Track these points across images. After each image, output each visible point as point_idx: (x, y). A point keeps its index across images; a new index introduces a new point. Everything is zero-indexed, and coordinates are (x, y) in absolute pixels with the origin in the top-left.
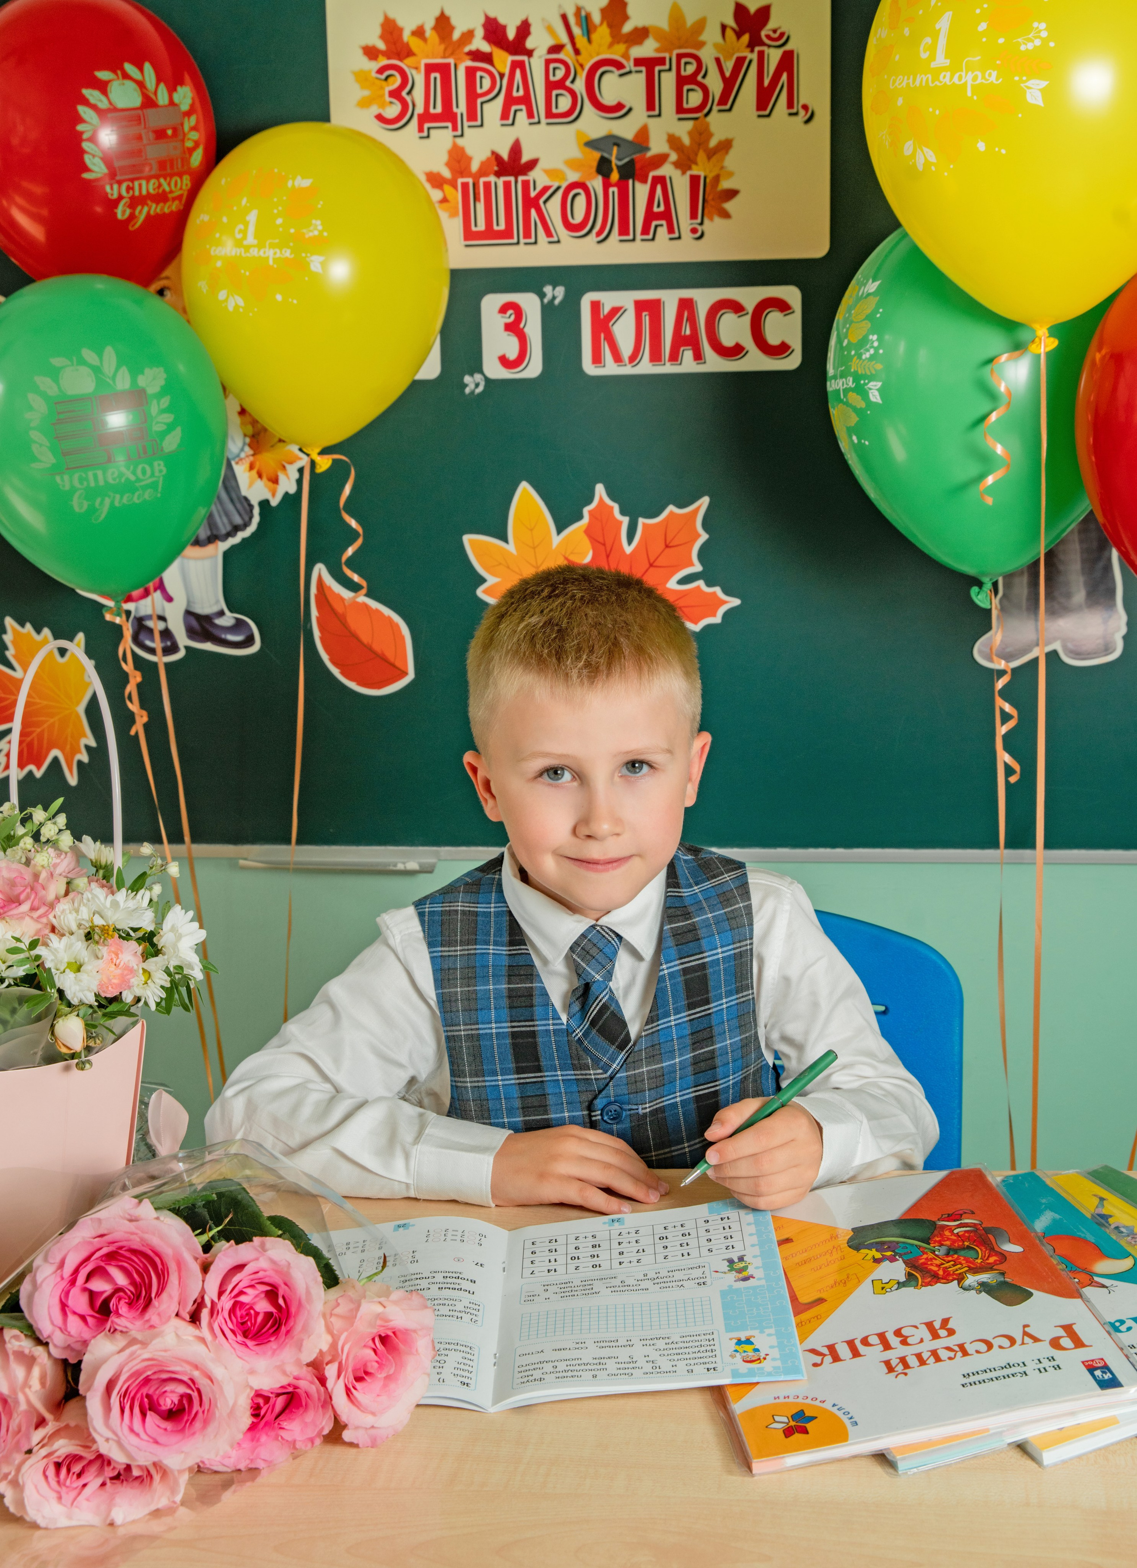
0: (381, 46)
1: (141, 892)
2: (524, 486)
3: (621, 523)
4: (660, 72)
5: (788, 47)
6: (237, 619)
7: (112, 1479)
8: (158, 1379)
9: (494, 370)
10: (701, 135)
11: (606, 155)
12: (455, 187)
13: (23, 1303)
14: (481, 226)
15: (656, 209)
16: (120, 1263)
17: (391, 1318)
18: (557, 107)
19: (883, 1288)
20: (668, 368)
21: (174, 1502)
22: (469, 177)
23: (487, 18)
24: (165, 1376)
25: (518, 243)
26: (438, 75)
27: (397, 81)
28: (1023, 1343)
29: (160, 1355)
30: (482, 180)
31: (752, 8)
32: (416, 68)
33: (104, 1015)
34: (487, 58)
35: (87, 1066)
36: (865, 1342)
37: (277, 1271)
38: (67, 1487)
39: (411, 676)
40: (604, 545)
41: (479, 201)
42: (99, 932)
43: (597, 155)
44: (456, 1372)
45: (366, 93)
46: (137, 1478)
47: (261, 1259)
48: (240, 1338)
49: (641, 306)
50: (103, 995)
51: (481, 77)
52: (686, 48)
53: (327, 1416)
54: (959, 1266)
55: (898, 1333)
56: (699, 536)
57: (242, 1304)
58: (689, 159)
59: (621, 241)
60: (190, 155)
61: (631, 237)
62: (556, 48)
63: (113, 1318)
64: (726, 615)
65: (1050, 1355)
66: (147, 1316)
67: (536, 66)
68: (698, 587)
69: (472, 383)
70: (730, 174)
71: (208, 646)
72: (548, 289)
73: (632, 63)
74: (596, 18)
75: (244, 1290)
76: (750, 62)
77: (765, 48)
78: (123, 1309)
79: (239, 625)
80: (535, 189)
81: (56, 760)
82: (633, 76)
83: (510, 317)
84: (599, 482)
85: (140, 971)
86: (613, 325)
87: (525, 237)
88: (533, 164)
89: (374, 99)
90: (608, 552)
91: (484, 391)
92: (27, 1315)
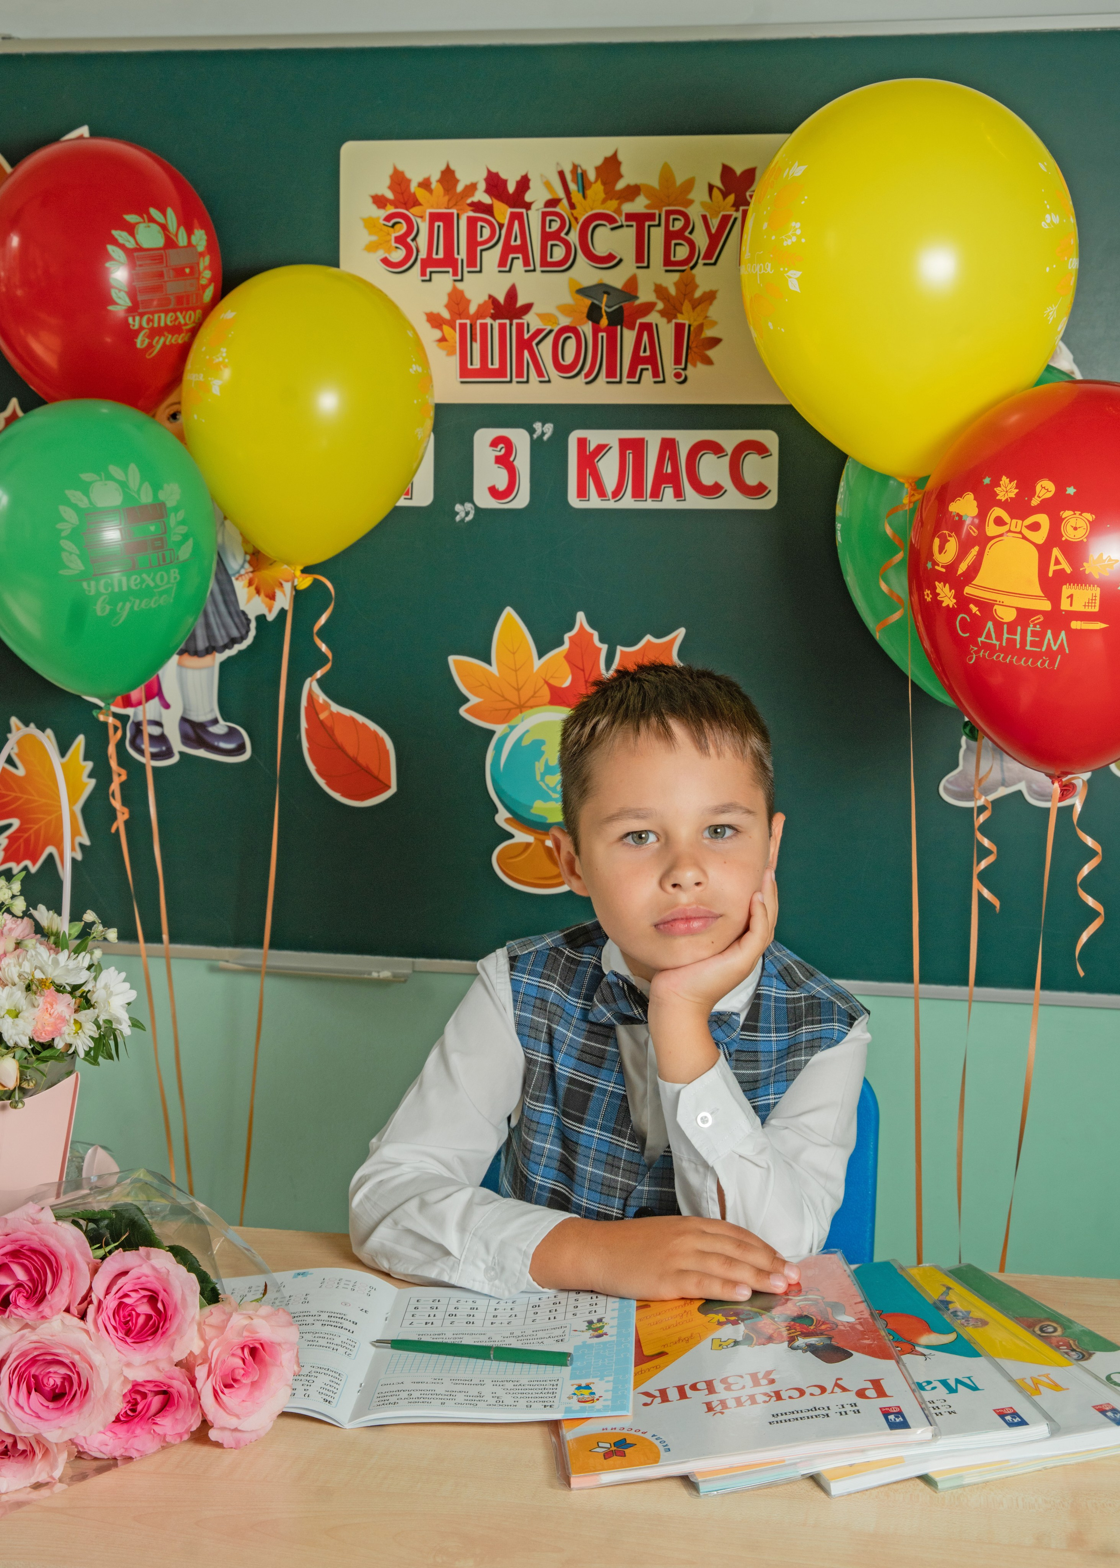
0: (390, 195)
1: (83, 954)
2: (509, 611)
3: (600, 650)
4: (649, 226)
6: (230, 727)
8: (44, 1360)
9: (484, 500)
10: (687, 287)
11: (596, 302)
12: (454, 328)
14: (477, 364)
15: (642, 354)
16: (21, 1260)
17: (259, 1331)
18: (551, 257)
19: (720, 1345)
20: (649, 504)
21: (52, 1477)
22: (467, 319)
23: (489, 172)
24: (49, 1357)
25: (511, 382)
26: (441, 224)
27: (403, 228)
28: (832, 1392)
29: (47, 1339)
30: (479, 322)
31: (738, 172)
32: (421, 217)
33: (38, 1059)
34: (488, 209)
35: (20, 1105)
36: (694, 1387)
37: (157, 1279)
39: (393, 790)
40: (583, 670)
41: (476, 341)
42: (38, 983)
43: (588, 302)
44: (322, 1391)
45: (374, 238)
46: (22, 1452)
47: (144, 1266)
48: (120, 1335)
49: (624, 444)
50: (36, 1040)
51: (482, 227)
52: (675, 205)
53: (196, 1415)
54: (793, 1331)
55: (724, 1381)
57: (125, 1306)
58: (675, 308)
59: (608, 382)
60: (204, 292)
61: (618, 379)
62: (553, 202)
63: (11, 1308)
65: (853, 1402)
66: (40, 1309)
67: (534, 218)
69: (463, 512)
70: (714, 324)
71: (202, 753)
72: (538, 426)
73: (623, 218)
74: (592, 175)
75: (129, 1293)
76: (735, 219)
78: (21, 1302)
79: (231, 734)
80: (528, 332)
81: (51, 856)
82: (625, 229)
83: (500, 451)
84: (580, 610)
85: (72, 1021)
86: (598, 461)
87: (517, 377)
88: (527, 308)
89: (381, 244)
90: (587, 676)
91: (473, 519)
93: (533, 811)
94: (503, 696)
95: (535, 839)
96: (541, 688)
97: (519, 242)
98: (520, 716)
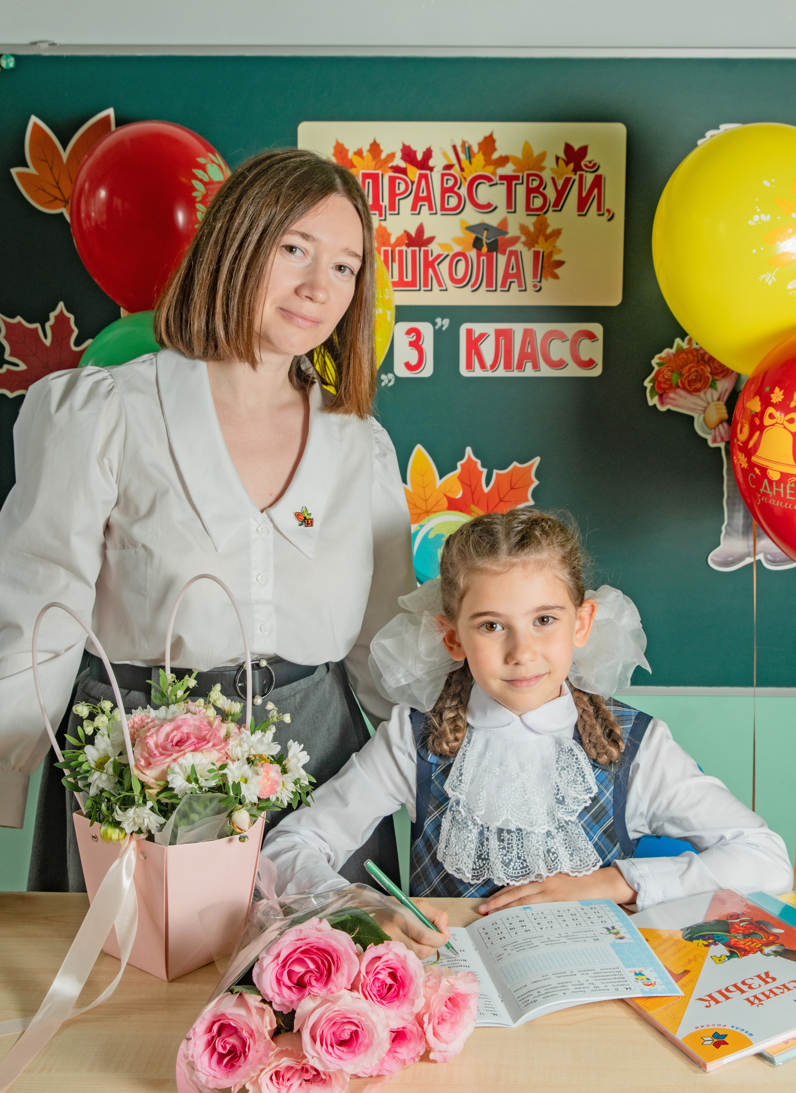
1: (268, 732)
2: (419, 448)
3: (481, 472)
4: (516, 184)
5: (599, 173)
7: (306, 1081)
8: (342, 1022)
9: (401, 371)
10: (541, 226)
11: (479, 236)
13: (255, 979)
14: (396, 278)
15: (510, 271)
16: (312, 956)
17: (457, 987)
18: (448, 204)
19: (719, 960)
20: (516, 373)
22: (389, 246)
23: (404, 146)
24: (345, 1020)
25: (420, 290)
26: (370, 181)
29: (343, 1008)
30: (397, 249)
31: (576, 147)
34: (403, 171)
37: (398, 960)
38: (282, 1085)
40: (470, 486)
41: (395, 262)
42: (259, 759)
43: (473, 236)
46: (322, 1079)
47: (390, 953)
48: (379, 999)
49: (499, 333)
51: (399, 183)
52: (533, 170)
53: (422, 1044)
56: (533, 482)
57: (379, 979)
58: (533, 240)
59: (487, 291)
61: (494, 289)
62: (449, 167)
63: (309, 987)
66: (329, 987)
67: (436, 177)
69: (387, 379)
70: (560, 251)
72: (438, 320)
73: (498, 178)
74: (475, 149)
75: (380, 971)
76: (574, 181)
77: (584, 173)
78: (314, 983)
80: (432, 256)
82: (499, 187)
83: (413, 338)
84: (468, 446)
85: (282, 783)
86: (480, 345)
87: (424, 286)
88: (431, 239)
90: (473, 490)
91: (394, 385)
92: (257, 986)
94: (415, 505)
96: (441, 499)
97: (425, 194)
98: (427, 518)
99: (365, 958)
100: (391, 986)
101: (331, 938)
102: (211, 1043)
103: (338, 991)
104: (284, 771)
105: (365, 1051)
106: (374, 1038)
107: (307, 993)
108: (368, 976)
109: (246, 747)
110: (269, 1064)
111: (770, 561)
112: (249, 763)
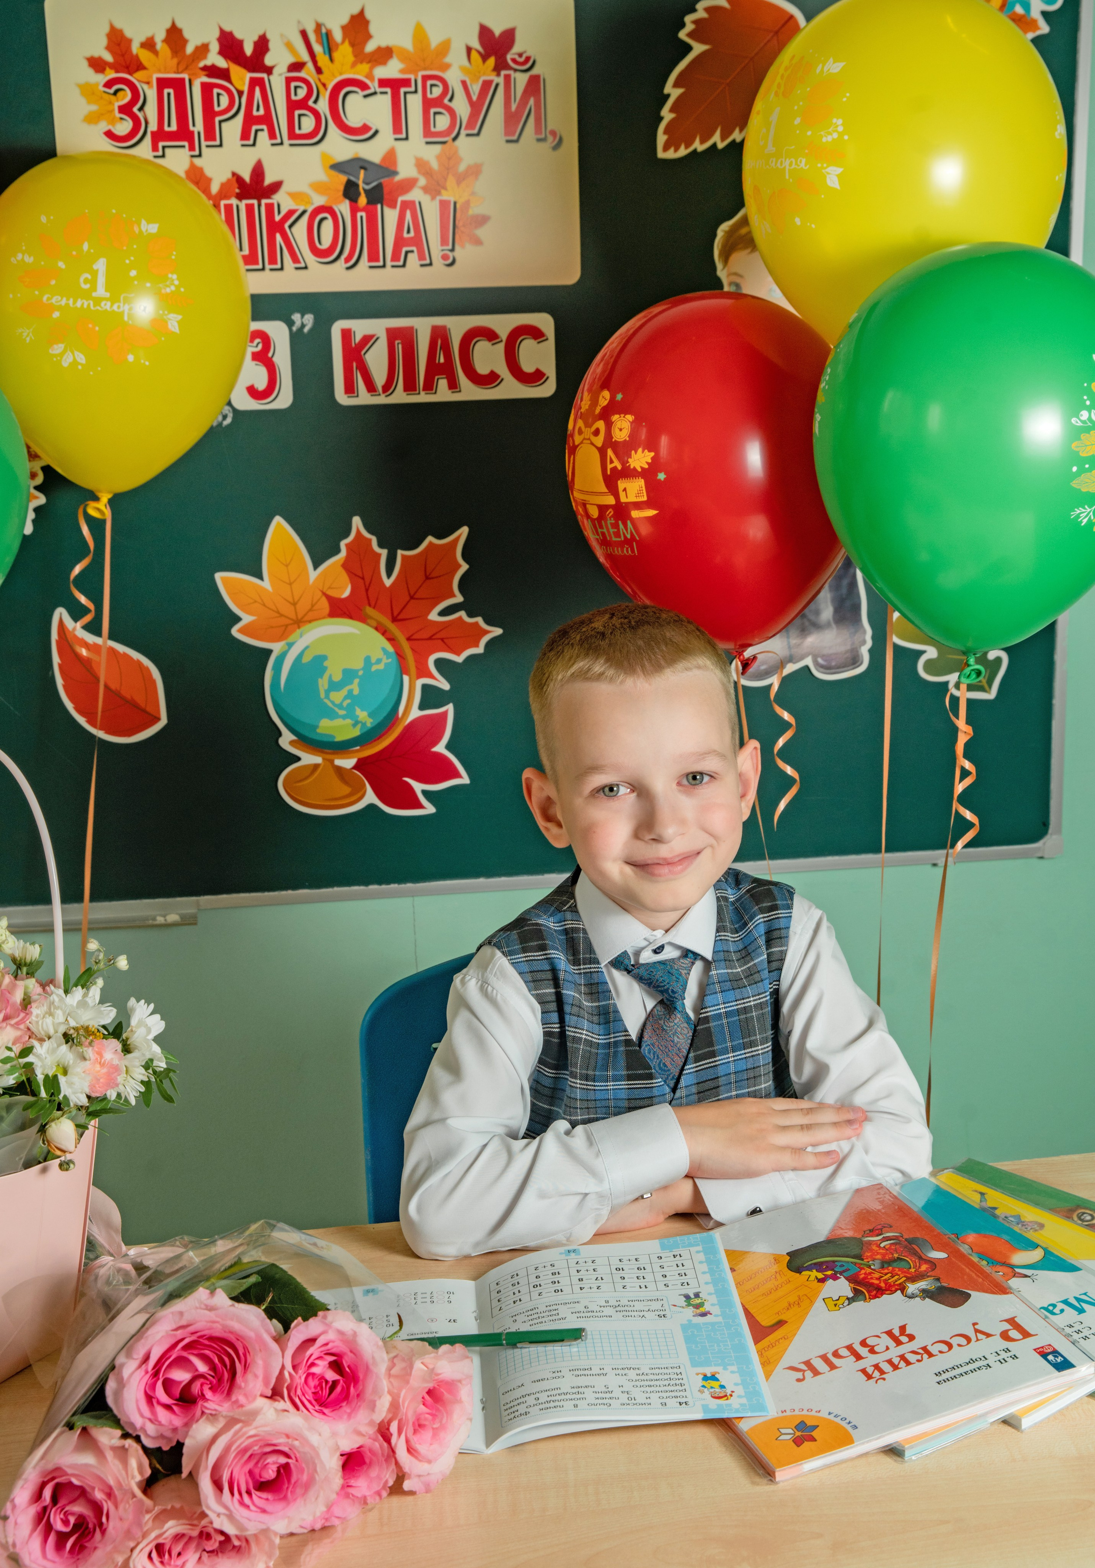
0: (108, 57)
2: (278, 520)
3: (379, 555)
4: (405, 93)
5: (534, 72)
7: (207, 1553)
8: (262, 1453)
9: (242, 401)
10: (450, 160)
11: (352, 179)
13: (110, 1401)
15: (405, 235)
16: (202, 1352)
18: (300, 128)
19: (835, 1305)
20: (423, 398)
23: (222, 31)
24: (267, 1449)
25: (263, 269)
26: (171, 91)
27: (126, 96)
28: (978, 1340)
29: (262, 1431)
30: (223, 203)
31: (497, 30)
32: (148, 83)
34: (225, 74)
35: (72, 1166)
37: (343, 1341)
39: (163, 720)
40: (363, 578)
42: (78, 1033)
43: (343, 179)
45: (94, 108)
46: (233, 1547)
47: (330, 1332)
48: (317, 1407)
49: (393, 335)
50: (93, 1095)
51: (219, 95)
52: (431, 69)
53: (390, 1469)
54: (897, 1277)
56: (460, 566)
57: (313, 1374)
58: (438, 183)
59: (371, 267)
61: (381, 263)
62: (297, 66)
63: (200, 1403)
64: (488, 645)
66: (234, 1398)
67: (277, 83)
68: (460, 618)
69: (221, 415)
70: (480, 200)
72: (296, 317)
73: (376, 84)
74: (338, 36)
75: (315, 1362)
76: (497, 85)
77: (511, 72)
78: (208, 1394)
80: (279, 212)
82: (379, 97)
83: (257, 346)
84: (356, 515)
85: (125, 1069)
86: (365, 354)
87: (270, 263)
88: (276, 187)
89: (102, 114)
90: (367, 585)
91: (232, 422)
92: (115, 1411)
93: (319, 731)
94: (278, 612)
95: (324, 759)
96: (319, 600)
97: (262, 112)
98: (298, 631)
99: (290, 1344)
100: (335, 1383)
101: (232, 1320)
102: (42, 1517)
103: (250, 1402)
104: (127, 1049)
105: (304, 1494)
106: (316, 1471)
107: (198, 1413)
108: (296, 1372)
109: (60, 1017)
110: (144, 1536)
111: (822, 666)
112: (67, 1042)
